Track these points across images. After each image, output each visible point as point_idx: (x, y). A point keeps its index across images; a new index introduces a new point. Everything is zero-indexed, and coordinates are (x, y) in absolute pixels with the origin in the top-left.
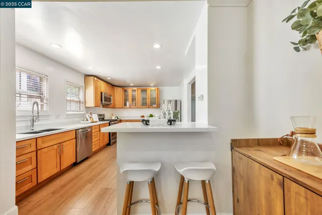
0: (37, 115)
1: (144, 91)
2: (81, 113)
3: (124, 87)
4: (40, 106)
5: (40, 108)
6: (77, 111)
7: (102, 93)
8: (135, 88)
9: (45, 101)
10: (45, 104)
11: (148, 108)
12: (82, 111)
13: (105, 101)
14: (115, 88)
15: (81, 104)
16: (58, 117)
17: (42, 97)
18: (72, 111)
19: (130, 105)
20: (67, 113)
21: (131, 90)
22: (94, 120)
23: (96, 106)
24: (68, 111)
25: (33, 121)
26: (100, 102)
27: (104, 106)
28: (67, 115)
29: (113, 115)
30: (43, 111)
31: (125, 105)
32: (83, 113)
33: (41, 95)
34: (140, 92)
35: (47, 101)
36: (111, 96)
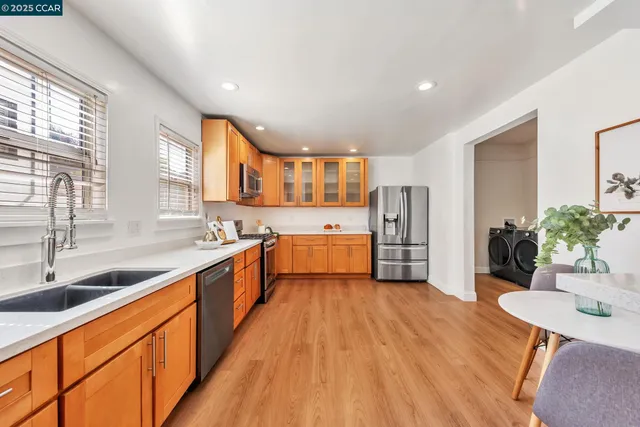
0: (68, 223)
1: (331, 165)
2: (193, 217)
4: (78, 193)
5: (78, 201)
6: (186, 213)
7: (241, 166)
8: (310, 160)
9: (96, 177)
10: (96, 188)
11: (342, 206)
12: (197, 213)
14: (264, 156)
15: (193, 193)
16: (135, 228)
17: (87, 163)
18: (174, 212)
19: (297, 198)
20: (162, 217)
21: (300, 164)
22: (229, 238)
23: (232, 200)
24: (163, 212)
25: (53, 245)
26: (238, 187)
27: (244, 199)
28: (161, 223)
29: (260, 223)
30: (91, 210)
32: (198, 217)
33: (85, 159)
34: (321, 167)
35: (104, 178)
36: (258, 174)
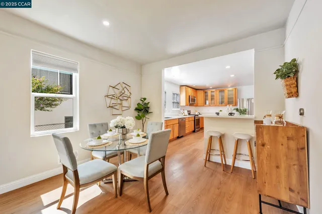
1: (222, 91)
3: (204, 90)
7: (189, 96)
8: (213, 90)
13: (192, 102)
14: (198, 91)
15: (178, 104)
19: (209, 103)
21: (210, 92)
22: (186, 114)
23: (187, 105)
24: (173, 108)
26: (188, 102)
27: (191, 105)
28: (173, 110)
29: (196, 111)
31: (205, 104)
32: (179, 109)
34: (218, 92)
36: (195, 97)
